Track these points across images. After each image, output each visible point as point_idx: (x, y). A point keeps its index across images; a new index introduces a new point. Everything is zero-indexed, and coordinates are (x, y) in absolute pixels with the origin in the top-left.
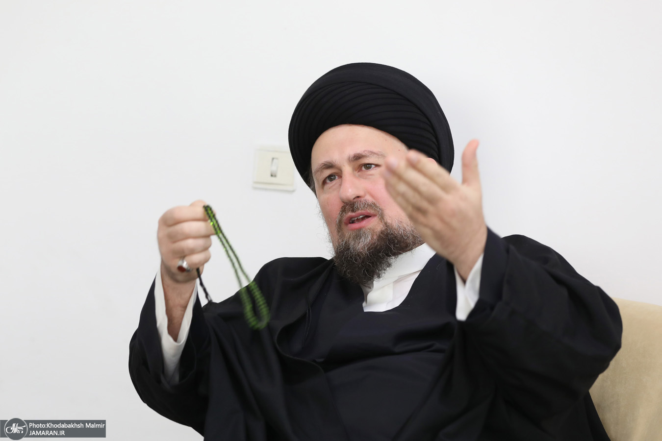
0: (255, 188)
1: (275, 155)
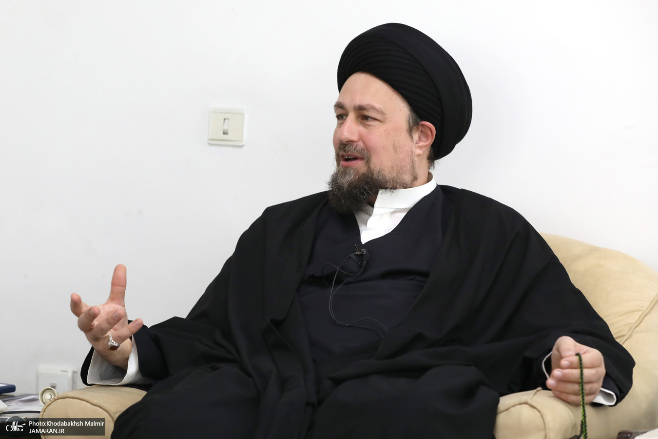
0: (210, 144)
1: (227, 116)
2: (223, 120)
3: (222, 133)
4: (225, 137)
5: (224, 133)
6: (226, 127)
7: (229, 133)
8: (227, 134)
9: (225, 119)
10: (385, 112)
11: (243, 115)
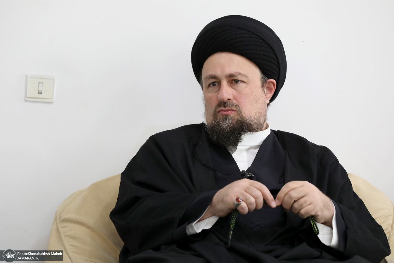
1: (41, 81)
2: (38, 83)
3: (37, 92)
4: (40, 96)
5: (39, 93)
6: (40, 89)
7: (43, 93)
8: (41, 93)
9: (39, 83)
10: (248, 76)
11: (54, 80)
